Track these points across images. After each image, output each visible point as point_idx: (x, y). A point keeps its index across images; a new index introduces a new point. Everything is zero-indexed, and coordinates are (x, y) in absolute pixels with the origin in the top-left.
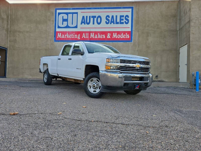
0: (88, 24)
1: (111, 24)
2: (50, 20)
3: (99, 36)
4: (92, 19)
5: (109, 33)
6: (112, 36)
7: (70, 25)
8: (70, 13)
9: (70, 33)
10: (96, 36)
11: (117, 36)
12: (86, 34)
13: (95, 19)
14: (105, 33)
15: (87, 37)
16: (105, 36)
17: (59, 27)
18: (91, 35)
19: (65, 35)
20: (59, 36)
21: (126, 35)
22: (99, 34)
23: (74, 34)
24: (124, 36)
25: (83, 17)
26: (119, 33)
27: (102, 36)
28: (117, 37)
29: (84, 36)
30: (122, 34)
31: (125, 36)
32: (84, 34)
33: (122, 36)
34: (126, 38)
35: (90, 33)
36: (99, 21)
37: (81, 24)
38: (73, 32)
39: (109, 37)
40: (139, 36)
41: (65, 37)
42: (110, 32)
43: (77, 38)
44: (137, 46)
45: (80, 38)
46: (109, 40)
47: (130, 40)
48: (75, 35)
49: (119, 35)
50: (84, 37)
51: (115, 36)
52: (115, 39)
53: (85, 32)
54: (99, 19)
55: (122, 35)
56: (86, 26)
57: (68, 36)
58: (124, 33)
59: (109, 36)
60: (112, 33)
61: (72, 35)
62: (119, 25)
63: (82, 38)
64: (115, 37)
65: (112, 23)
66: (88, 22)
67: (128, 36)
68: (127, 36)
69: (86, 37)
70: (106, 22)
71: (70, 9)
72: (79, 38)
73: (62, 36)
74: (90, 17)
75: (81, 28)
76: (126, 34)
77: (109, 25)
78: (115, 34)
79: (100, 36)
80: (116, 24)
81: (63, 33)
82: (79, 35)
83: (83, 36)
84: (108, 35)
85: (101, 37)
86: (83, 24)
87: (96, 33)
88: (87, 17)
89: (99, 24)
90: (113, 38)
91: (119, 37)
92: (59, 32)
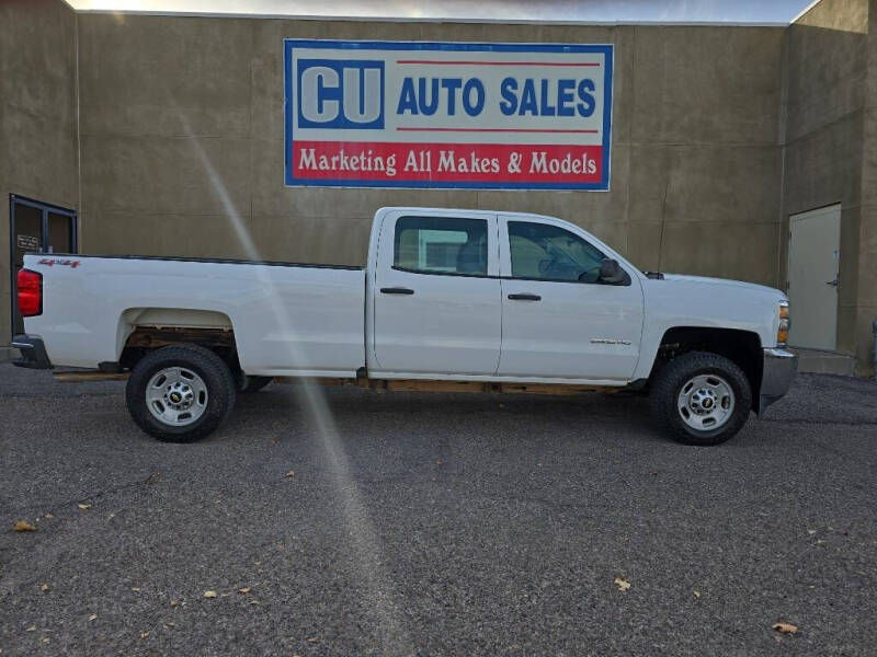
0: (430, 111)
1: (522, 113)
2: (262, 92)
3: (475, 164)
4: (443, 92)
5: (515, 154)
6: (526, 164)
7: (352, 114)
8: (350, 64)
9: (352, 149)
10: (464, 163)
11: (548, 164)
12: (422, 154)
13: (459, 93)
14: (501, 152)
15: (425, 167)
16: (500, 165)
17: (304, 123)
18: (443, 158)
19: (334, 159)
20: (307, 159)
21: (582, 160)
22: (473, 154)
23: (370, 153)
24: (574, 168)
25: (408, 82)
26: (554, 152)
27: (488, 163)
28: (548, 169)
29: (414, 164)
30: (569, 156)
31: (579, 164)
32: (412, 154)
33: (566, 164)
34: (584, 171)
35: (435, 149)
36: (473, 104)
37: (400, 111)
38: (364, 147)
39: (514, 166)
40: (634, 166)
41: (334, 168)
42: (518, 148)
43: (382, 168)
44: (627, 206)
45: (394, 171)
46: (515, 181)
47: (599, 181)
48: (373, 157)
49: (556, 161)
50: (411, 168)
51: (539, 163)
52: (540, 175)
53: (417, 147)
54: (474, 93)
55: (569, 162)
56: (421, 119)
57: (345, 162)
58: (577, 151)
59: (517, 162)
60: (526, 151)
61: (363, 158)
62: (555, 121)
63: (406, 169)
64: (538, 170)
65: (529, 113)
66: (429, 102)
67: (590, 165)
68: (587, 167)
69: (419, 168)
70: (503, 106)
71: (349, 46)
72: (391, 171)
73: (318, 161)
74: (435, 82)
75: (400, 128)
76: (585, 156)
77: (515, 120)
78: (539, 157)
79: (478, 165)
80: (543, 114)
81: (324, 149)
82: (393, 157)
83: (408, 164)
84: (513, 161)
85: (483, 167)
86: (408, 112)
87: (461, 151)
88: (422, 82)
89: (474, 112)
90: (532, 171)
91: (555, 168)
92: (306, 144)
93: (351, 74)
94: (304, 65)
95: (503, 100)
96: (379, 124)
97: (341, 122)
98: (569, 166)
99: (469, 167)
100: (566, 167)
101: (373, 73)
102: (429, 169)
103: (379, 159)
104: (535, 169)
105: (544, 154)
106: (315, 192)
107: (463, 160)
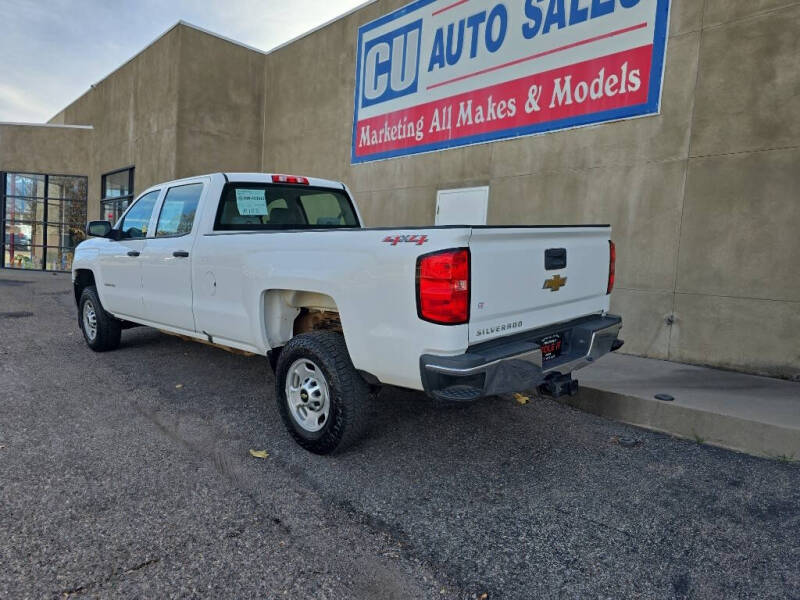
0: (453, 60)
1: (546, 30)
2: (344, 82)
3: (491, 110)
4: (468, 32)
5: (534, 87)
6: (544, 99)
9: (393, 118)
10: (481, 113)
11: (573, 90)
12: (444, 110)
13: (483, 27)
14: (515, 90)
15: (446, 125)
16: (517, 105)
17: (367, 103)
18: (462, 111)
19: (381, 132)
20: (364, 136)
21: (619, 74)
22: (490, 99)
23: (405, 120)
24: (608, 87)
25: (440, 32)
26: (582, 72)
27: (504, 106)
28: (573, 98)
29: (437, 124)
30: (602, 73)
31: (616, 80)
32: (436, 113)
33: (597, 85)
34: (623, 90)
35: (456, 102)
36: (495, 36)
37: (431, 69)
38: (401, 114)
39: (532, 105)
40: (706, 65)
41: (380, 141)
42: (537, 79)
43: (413, 135)
44: (689, 133)
45: (421, 134)
47: (641, 103)
48: (408, 122)
49: (584, 84)
50: (435, 128)
51: (562, 92)
52: (562, 109)
53: (439, 104)
54: (498, 19)
55: (600, 81)
56: (449, 71)
57: (389, 134)
58: (612, 63)
59: (535, 98)
60: (545, 80)
61: (400, 126)
62: (591, 26)
63: (431, 131)
64: (560, 103)
65: (554, 27)
66: (454, 50)
67: (632, 79)
68: (628, 82)
70: (525, 27)
71: (398, 15)
72: (419, 136)
74: (462, 24)
75: (429, 87)
76: (624, 68)
77: (541, 41)
78: (562, 84)
79: (495, 111)
80: (572, 22)
81: (375, 123)
82: (421, 121)
83: (433, 124)
84: (531, 96)
85: (499, 110)
86: (437, 66)
87: (479, 97)
88: (451, 28)
89: (493, 46)
90: (552, 105)
91: (581, 95)
92: (365, 122)
93: (398, 41)
94: (370, 45)
95: (526, 20)
96: (413, 89)
97: (389, 95)
98: (602, 87)
99: (485, 116)
100: (596, 90)
101: (413, 34)
102: (449, 127)
103: (411, 124)
104: (556, 101)
105: (568, 79)
106: (368, 167)
107: (480, 108)
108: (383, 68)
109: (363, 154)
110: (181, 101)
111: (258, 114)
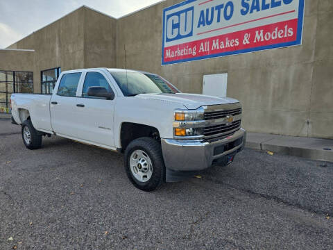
0: (209, 23)
1: (251, 12)
2: (156, 31)
3: (227, 43)
4: (216, 12)
5: (247, 34)
6: (251, 39)
7: (182, 33)
8: (182, 12)
9: (181, 47)
10: (223, 44)
11: (264, 36)
12: (206, 43)
13: (222, 10)
14: (239, 35)
15: (207, 49)
16: (239, 41)
17: (168, 40)
18: (214, 44)
19: (176, 52)
20: (168, 54)
21: (284, 30)
22: (227, 39)
23: (187, 47)
24: (279, 35)
25: (202, 12)
26: (267, 29)
27: (233, 42)
28: (264, 38)
29: (203, 49)
30: (276, 29)
31: (282, 32)
32: (202, 44)
34: (286, 36)
35: (211, 40)
36: (228, 14)
37: (199, 26)
38: (185, 45)
39: (246, 41)
40: (320, 26)
41: (176, 56)
42: (248, 31)
43: (191, 53)
44: (313, 52)
46: (246, 49)
47: (294, 40)
49: (269, 33)
51: (259, 36)
52: (259, 43)
53: (203, 41)
54: (229, 8)
55: (276, 32)
56: (207, 27)
57: (179, 53)
58: (281, 25)
59: (248, 38)
60: (252, 32)
61: (185, 50)
62: (270, 11)
63: (200, 51)
64: (259, 40)
65: (255, 11)
66: (209, 19)
67: (289, 31)
68: (288, 33)
70: (242, 11)
71: (183, 4)
72: (194, 53)
74: (213, 9)
75: (201, 33)
76: (286, 27)
77: (249, 16)
78: (259, 33)
79: (229, 44)
80: (263, 9)
81: (173, 49)
82: (195, 47)
83: (201, 49)
84: (245, 39)
85: (231, 44)
86: (201, 26)
87: (222, 38)
88: (208, 10)
89: (227, 18)
90: (255, 41)
91: (268, 37)
92: (168, 48)
93: (183, 15)
94: (169, 16)
95: (242, 8)
96: (191, 34)
97: (179, 37)
98: (277, 35)
99: (225, 45)
100: (274, 35)
101: (190, 13)
103: (190, 49)
104: (257, 40)
105: (262, 31)
106: (169, 66)
107: (222, 42)
108: (176, 26)
109: (167, 61)
110: (85, 39)
111: (115, 44)
